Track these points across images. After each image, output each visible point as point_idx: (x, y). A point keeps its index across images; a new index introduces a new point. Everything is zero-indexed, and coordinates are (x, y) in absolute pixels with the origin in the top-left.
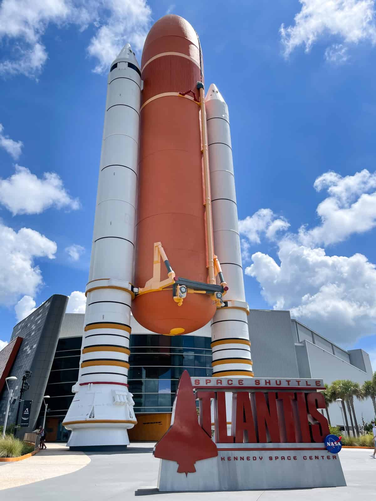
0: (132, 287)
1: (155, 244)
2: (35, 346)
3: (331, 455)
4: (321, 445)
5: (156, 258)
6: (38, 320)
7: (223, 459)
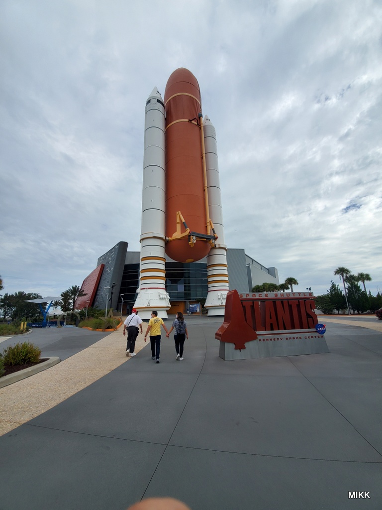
0: (166, 237)
1: (177, 213)
2: (112, 269)
3: (320, 335)
4: (314, 330)
5: (178, 221)
6: (113, 255)
7: (260, 340)
